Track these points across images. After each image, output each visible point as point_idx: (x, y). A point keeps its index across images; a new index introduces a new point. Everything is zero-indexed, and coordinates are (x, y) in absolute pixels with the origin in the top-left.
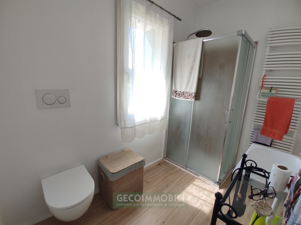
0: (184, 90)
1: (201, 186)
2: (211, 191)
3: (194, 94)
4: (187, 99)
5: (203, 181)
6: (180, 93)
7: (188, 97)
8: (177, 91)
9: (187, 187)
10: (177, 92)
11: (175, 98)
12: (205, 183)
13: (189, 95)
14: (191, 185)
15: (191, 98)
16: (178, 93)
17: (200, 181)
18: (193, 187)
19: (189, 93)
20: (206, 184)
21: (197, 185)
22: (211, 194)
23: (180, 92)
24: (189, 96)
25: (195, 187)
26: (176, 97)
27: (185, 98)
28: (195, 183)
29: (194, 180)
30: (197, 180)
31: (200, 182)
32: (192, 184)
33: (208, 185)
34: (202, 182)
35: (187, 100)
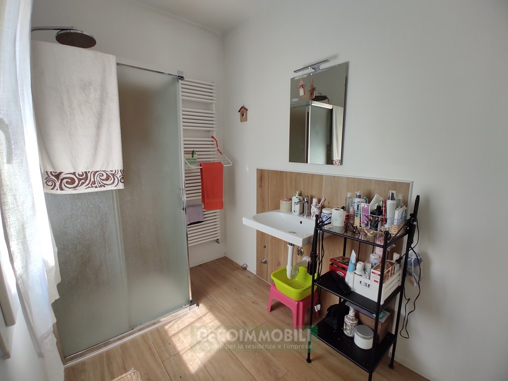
0: (88, 168)
1: (182, 327)
2: (197, 318)
3: (120, 174)
4: (101, 186)
5: (175, 319)
6: (73, 176)
7: (104, 182)
8: (60, 173)
9: (175, 348)
10: (62, 176)
11: (59, 192)
12: (180, 318)
13: (105, 177)
14: (175, 340)
15: (113, 182)
16: (65, 178)
17: (172, 323)
18: (180, 339)
19: (102, 172)
20: (183, 319)
21: (177, 331)
22: (202, 320)
23: (74, 174)
24: (107, 179)
25: (181, 335)
26: (61, 189)
27: (96, 187)
28: (171, 332)
29: (166, 332)
30: (166, 327)
31: (174, 324)
32: (173, 338)
33: (185, 317)
34: (174, 322)
35: (103, 189)
